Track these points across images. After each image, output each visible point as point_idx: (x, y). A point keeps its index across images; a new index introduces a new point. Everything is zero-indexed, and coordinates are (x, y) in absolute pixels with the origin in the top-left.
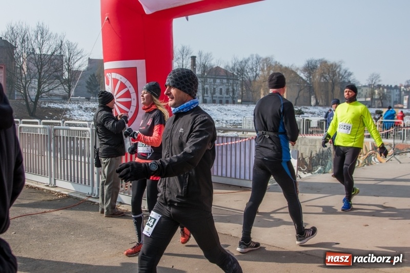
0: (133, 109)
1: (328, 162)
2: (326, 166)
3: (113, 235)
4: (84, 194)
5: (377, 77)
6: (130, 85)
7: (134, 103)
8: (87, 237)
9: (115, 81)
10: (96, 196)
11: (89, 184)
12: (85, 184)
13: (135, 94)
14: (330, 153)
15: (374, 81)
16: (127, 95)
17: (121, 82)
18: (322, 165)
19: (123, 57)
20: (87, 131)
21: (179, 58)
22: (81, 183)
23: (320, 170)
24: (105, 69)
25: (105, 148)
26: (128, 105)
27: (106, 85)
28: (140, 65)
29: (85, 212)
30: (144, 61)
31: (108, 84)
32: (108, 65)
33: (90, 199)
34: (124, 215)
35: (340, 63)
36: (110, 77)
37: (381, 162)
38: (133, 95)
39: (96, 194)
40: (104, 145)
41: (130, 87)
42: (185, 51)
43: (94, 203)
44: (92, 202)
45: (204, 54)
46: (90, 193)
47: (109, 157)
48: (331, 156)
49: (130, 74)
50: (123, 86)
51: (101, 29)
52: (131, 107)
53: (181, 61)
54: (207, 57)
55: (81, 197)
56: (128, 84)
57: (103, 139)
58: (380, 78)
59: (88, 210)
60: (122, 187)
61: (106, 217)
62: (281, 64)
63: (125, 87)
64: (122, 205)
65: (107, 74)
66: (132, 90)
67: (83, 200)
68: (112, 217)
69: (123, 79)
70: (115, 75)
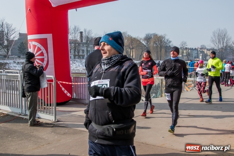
0: (45, 62)
1: (158, 91)
2: (157, 94)
3: (34, 137)
4: (17, 113)
5: (185, 43)
6: (43, 48)
7: (46, 59)
8: (19, 139)
9: (35, 46)
10: (24, 114)
11: (20, 107)
12: (17, 107)
13: (46, 54)
14: (159, 86)
15: (183, 45)
16: (42, 54)
17: (38, 47)
18: (155, 93)
19: (39, 32)
20: (18, 76)
21: (73, 33)
22: (15, 106)
23: (154, 96)
24: (28, 39)
25: (28, 86)
26: (42, 60)
27: (29, 49)
28: (49, 37)
29: (18, 124)
30: (52, 34)
31: (30, 48)
32: (30, 37)
33: (21, 116)
34: (40, 125)
35: (164, 36)
36: (31, 44)
37: (187, 91)
38: (45, 55)
39: (24, 113)
40: (28, 85)
41: (43, 50)
42: (76, 29)
43: (23, 118)
44: (21, 118)
45: (87, 30)
46: (20, 113)
47: (31, 92)
48: (160, 88)
49: (44, 42)
50: (39, 49)
51: (26, 15)
52: (44, 61)
53: (74, 35)
54: (89, 33)
55: (15, 115)
56: (42, 48)
57: (27, 81)
58: (186, 44)
59: (19, 122)
60: (39, 108)
61: (30, 126)
62: (131, 36)
63: (41, 50)
64: (40, 119)
65: (30, 42)
66: (44, 51)
67: (16, 117)
68: (33, 126)
69: (39, 45)
70: (34, 43)
